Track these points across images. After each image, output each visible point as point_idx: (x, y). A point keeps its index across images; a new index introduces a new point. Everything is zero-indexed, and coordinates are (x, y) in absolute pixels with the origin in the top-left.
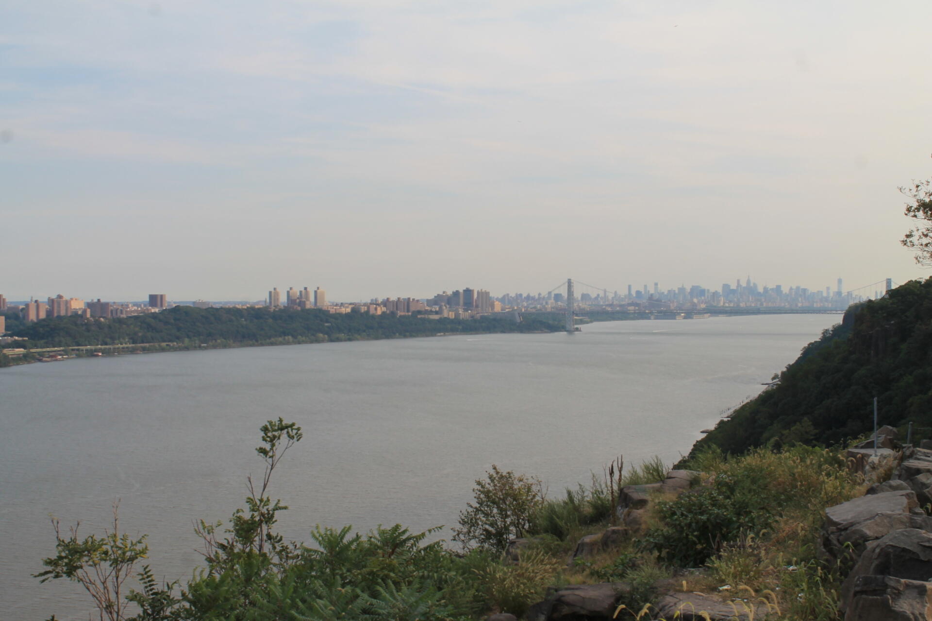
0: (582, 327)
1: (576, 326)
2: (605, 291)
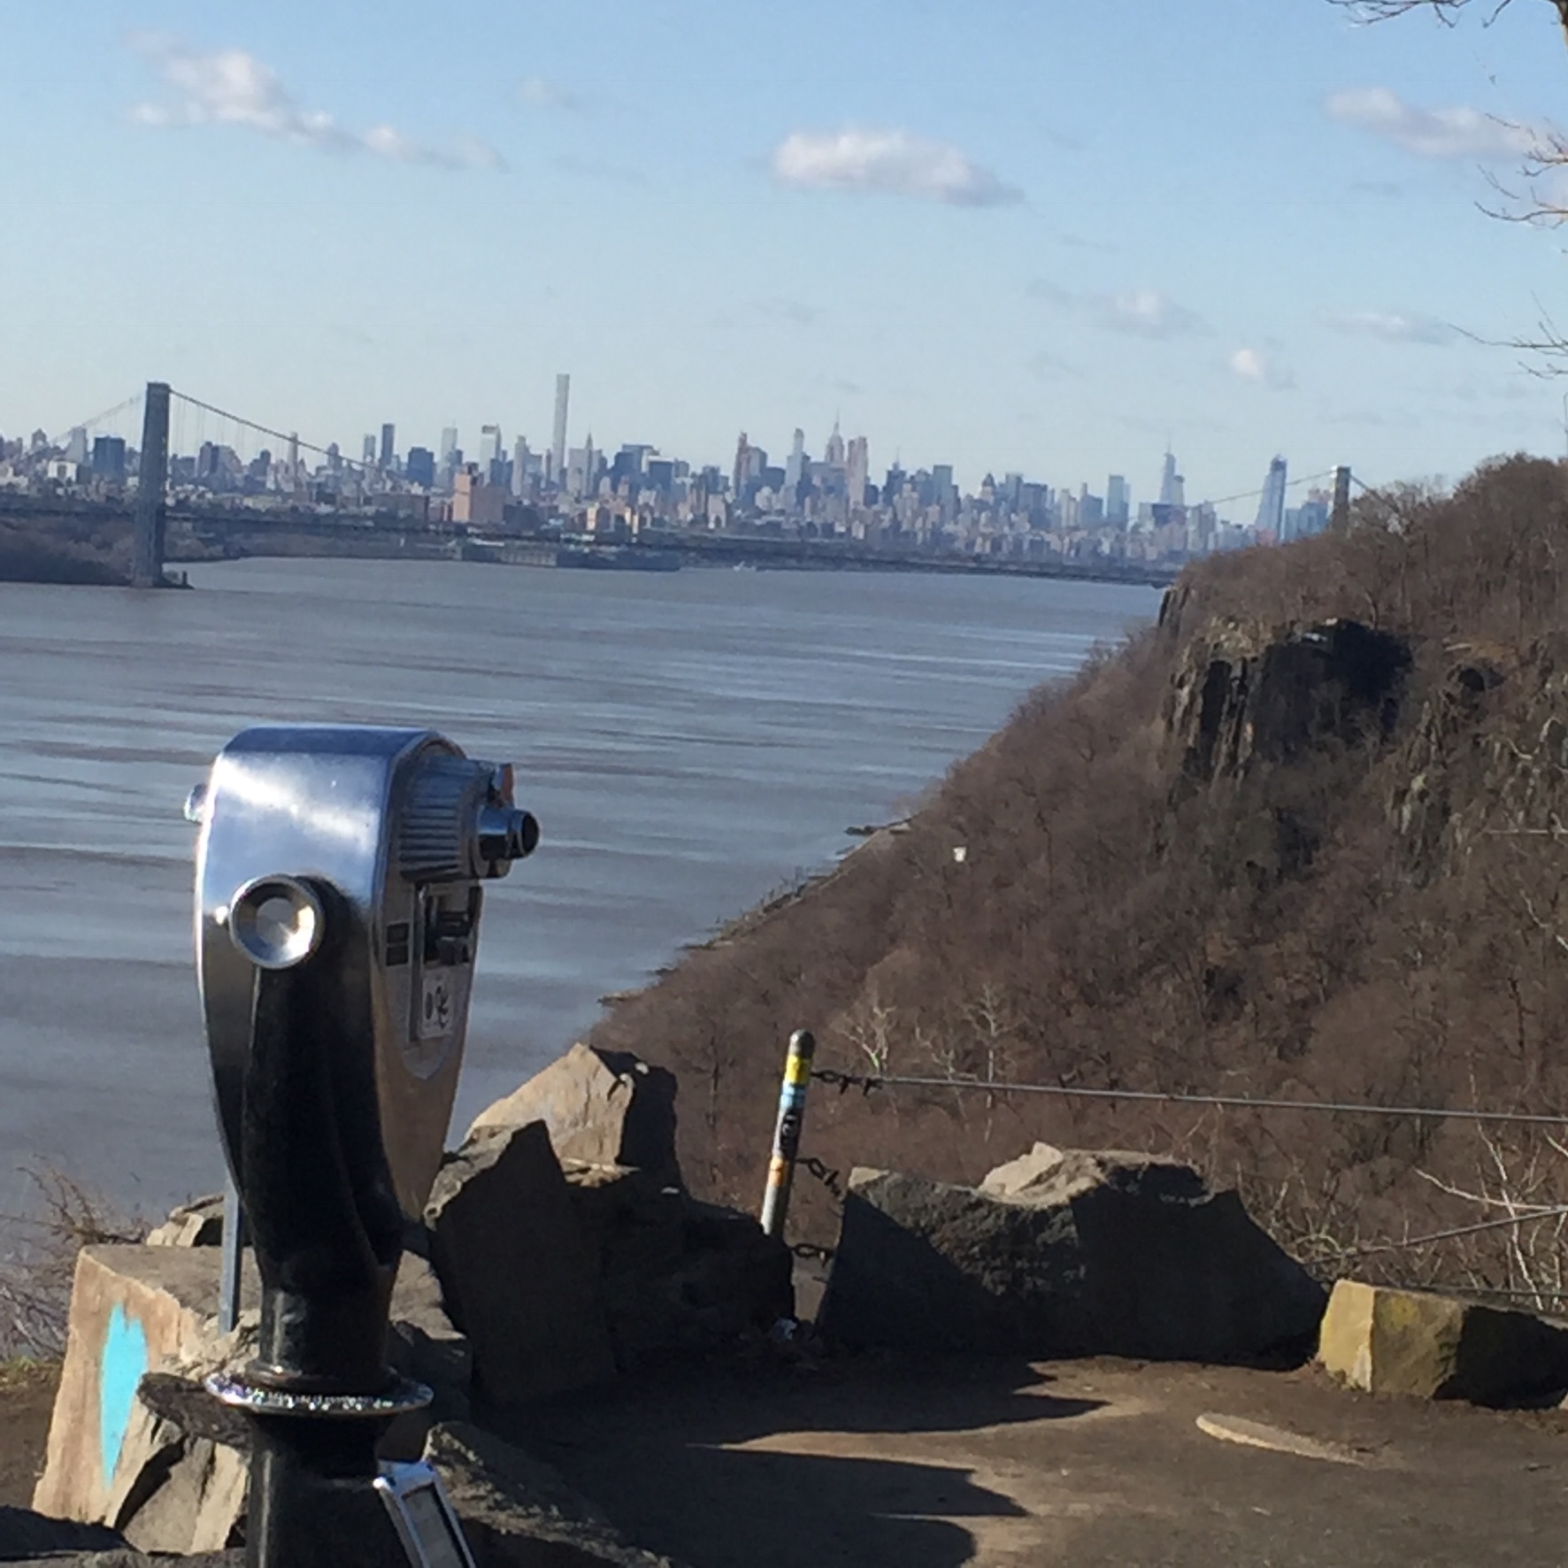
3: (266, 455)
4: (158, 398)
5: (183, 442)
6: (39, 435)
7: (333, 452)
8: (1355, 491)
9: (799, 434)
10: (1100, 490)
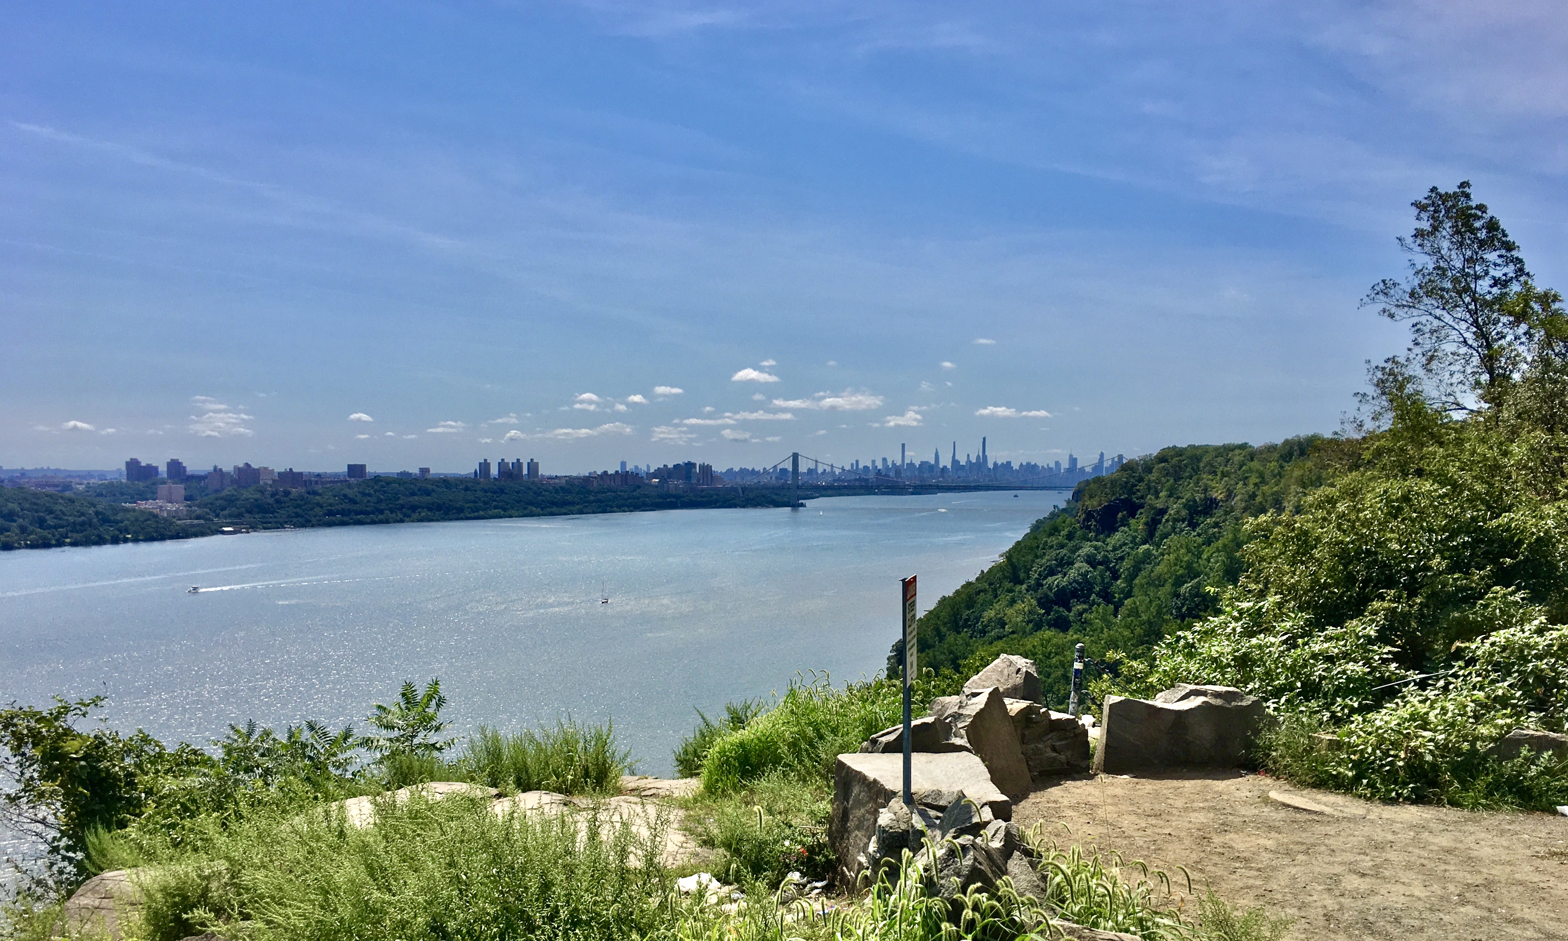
0: (808, 502)
1: (800, 501)
2: (832, 466)
3: (825, 470)
4: (795, 457)
5: (803, 468)
6: (764, 469)
7: (843, 469)
8: (1125, 461)
9: (968, 455)
10: (1052, 465)
